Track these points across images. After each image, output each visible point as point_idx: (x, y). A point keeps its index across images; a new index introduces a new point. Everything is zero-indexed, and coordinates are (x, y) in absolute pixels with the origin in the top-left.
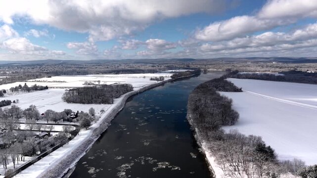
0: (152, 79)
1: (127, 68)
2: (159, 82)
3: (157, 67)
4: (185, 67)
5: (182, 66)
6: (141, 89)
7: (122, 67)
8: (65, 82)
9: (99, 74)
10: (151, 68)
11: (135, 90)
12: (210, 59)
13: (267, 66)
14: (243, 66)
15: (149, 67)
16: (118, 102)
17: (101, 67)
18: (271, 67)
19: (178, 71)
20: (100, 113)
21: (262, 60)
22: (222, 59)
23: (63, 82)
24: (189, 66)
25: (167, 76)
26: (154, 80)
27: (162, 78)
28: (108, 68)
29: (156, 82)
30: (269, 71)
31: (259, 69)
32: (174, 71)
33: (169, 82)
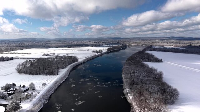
0: (93, 52)
1: (78, 43)
2: (99, 54)
3: (97, 43)
4: (116, 43)
5: (114, 42)
6: (84, 60)
7: (75, 43)
8: (31, 54)
9: (57, 48)
10: (93, 43)
11: (80, 60)
12: (132, 38)
13: (170, 43)
14: (154, 42)
15: (92, 43)
16: (63, 72)
17: (60, 43)
18: (172, 43)
19: (111, 45)
20: (41, 86)
21: (164, 38)
22: (139, 38)
23: (29, 54)
24: (118, 42)
25: (104, 49)
26: (95, 52)
27: (100, 51)
28: (65, 43)
29: (96, 54)
30: (173, 46)
31: (165, 44)
32: (109, 45)
33: (105, 53)
